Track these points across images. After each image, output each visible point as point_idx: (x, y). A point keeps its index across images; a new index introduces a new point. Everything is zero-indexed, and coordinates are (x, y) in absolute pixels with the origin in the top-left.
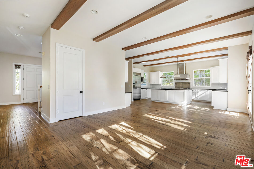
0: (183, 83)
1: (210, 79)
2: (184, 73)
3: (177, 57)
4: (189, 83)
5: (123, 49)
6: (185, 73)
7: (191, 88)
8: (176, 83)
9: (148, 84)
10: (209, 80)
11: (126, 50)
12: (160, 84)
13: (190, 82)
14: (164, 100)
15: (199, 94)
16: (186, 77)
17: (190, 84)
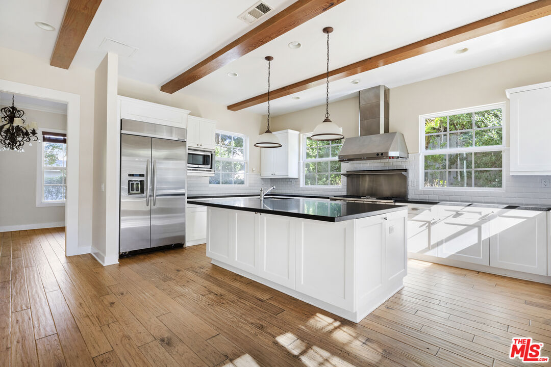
0: (374, 173)
1: (498, 155)
2: (382, 131)
4: (401, 174)
6: (387, 130)
7: (411, 197)
10: (496, 159)
12: (296, 180)
13: (406, 170)
16: (388, 149)
17: (405, 178)
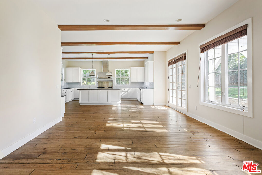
3: (109, 53)
4: (112, 82)
5: (59, 26)
8: (98, 82)
9: (64, 82)
11: (62, 30)
14: (97, 102)
15: (123, 93)
